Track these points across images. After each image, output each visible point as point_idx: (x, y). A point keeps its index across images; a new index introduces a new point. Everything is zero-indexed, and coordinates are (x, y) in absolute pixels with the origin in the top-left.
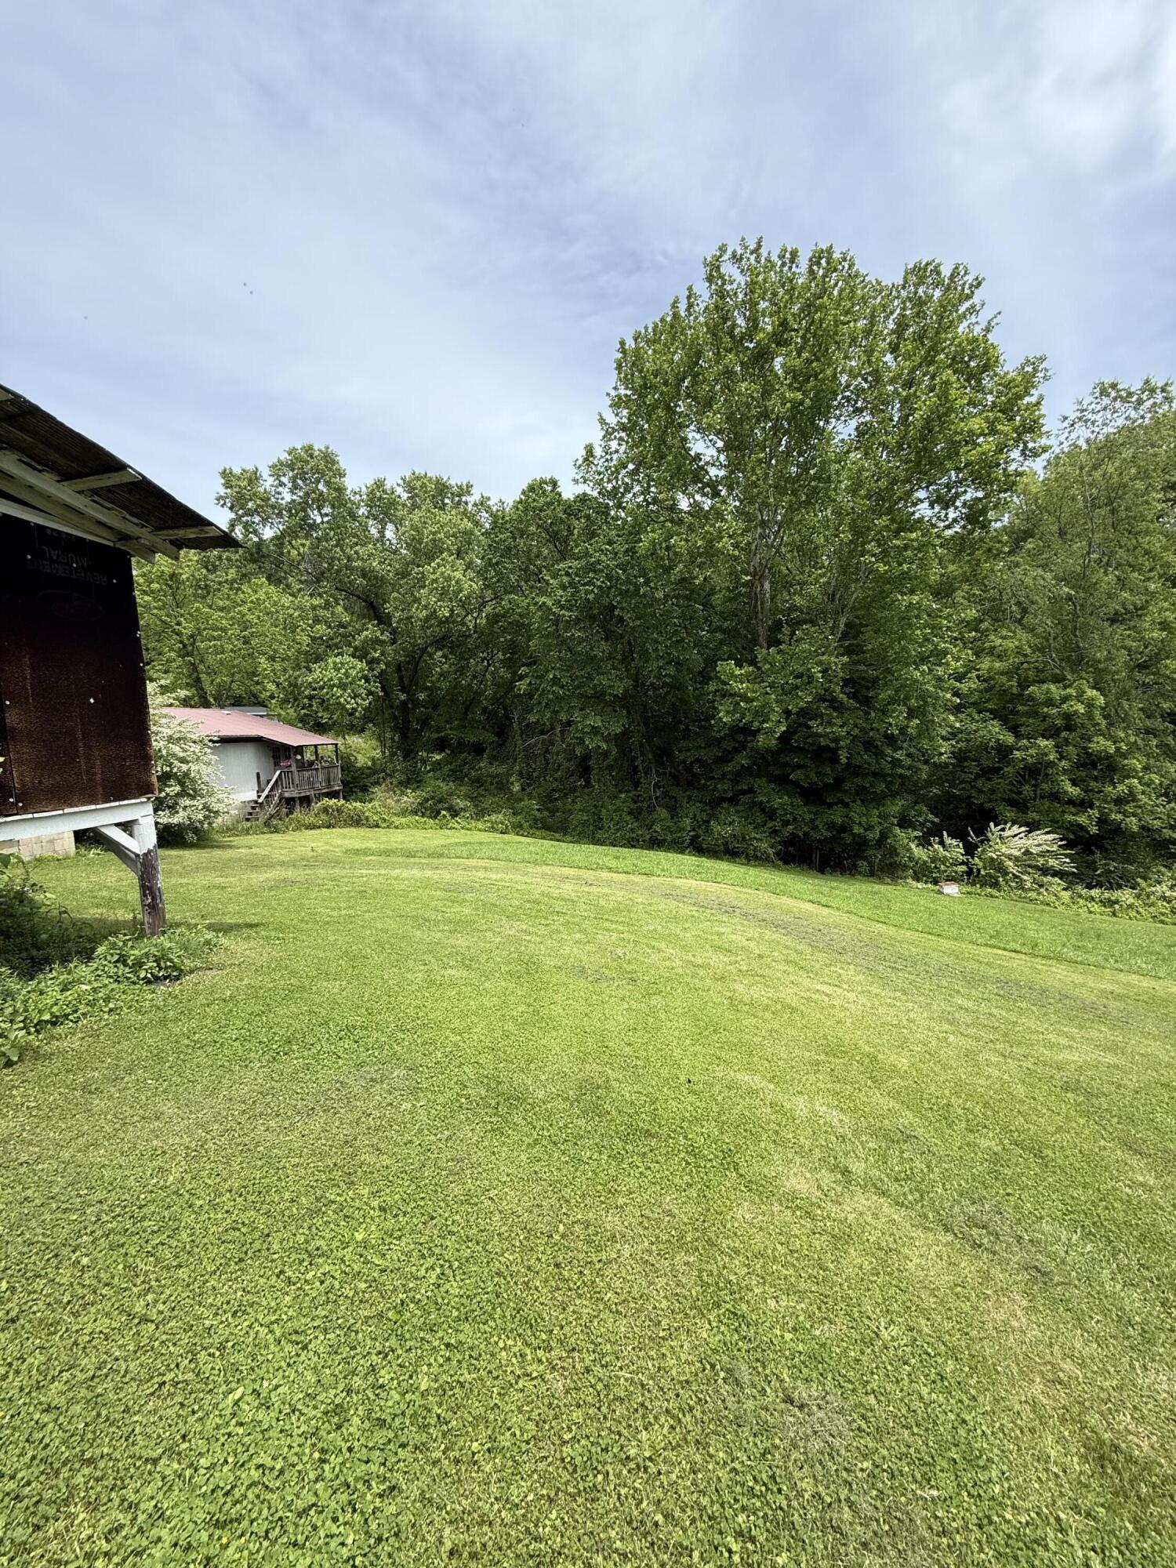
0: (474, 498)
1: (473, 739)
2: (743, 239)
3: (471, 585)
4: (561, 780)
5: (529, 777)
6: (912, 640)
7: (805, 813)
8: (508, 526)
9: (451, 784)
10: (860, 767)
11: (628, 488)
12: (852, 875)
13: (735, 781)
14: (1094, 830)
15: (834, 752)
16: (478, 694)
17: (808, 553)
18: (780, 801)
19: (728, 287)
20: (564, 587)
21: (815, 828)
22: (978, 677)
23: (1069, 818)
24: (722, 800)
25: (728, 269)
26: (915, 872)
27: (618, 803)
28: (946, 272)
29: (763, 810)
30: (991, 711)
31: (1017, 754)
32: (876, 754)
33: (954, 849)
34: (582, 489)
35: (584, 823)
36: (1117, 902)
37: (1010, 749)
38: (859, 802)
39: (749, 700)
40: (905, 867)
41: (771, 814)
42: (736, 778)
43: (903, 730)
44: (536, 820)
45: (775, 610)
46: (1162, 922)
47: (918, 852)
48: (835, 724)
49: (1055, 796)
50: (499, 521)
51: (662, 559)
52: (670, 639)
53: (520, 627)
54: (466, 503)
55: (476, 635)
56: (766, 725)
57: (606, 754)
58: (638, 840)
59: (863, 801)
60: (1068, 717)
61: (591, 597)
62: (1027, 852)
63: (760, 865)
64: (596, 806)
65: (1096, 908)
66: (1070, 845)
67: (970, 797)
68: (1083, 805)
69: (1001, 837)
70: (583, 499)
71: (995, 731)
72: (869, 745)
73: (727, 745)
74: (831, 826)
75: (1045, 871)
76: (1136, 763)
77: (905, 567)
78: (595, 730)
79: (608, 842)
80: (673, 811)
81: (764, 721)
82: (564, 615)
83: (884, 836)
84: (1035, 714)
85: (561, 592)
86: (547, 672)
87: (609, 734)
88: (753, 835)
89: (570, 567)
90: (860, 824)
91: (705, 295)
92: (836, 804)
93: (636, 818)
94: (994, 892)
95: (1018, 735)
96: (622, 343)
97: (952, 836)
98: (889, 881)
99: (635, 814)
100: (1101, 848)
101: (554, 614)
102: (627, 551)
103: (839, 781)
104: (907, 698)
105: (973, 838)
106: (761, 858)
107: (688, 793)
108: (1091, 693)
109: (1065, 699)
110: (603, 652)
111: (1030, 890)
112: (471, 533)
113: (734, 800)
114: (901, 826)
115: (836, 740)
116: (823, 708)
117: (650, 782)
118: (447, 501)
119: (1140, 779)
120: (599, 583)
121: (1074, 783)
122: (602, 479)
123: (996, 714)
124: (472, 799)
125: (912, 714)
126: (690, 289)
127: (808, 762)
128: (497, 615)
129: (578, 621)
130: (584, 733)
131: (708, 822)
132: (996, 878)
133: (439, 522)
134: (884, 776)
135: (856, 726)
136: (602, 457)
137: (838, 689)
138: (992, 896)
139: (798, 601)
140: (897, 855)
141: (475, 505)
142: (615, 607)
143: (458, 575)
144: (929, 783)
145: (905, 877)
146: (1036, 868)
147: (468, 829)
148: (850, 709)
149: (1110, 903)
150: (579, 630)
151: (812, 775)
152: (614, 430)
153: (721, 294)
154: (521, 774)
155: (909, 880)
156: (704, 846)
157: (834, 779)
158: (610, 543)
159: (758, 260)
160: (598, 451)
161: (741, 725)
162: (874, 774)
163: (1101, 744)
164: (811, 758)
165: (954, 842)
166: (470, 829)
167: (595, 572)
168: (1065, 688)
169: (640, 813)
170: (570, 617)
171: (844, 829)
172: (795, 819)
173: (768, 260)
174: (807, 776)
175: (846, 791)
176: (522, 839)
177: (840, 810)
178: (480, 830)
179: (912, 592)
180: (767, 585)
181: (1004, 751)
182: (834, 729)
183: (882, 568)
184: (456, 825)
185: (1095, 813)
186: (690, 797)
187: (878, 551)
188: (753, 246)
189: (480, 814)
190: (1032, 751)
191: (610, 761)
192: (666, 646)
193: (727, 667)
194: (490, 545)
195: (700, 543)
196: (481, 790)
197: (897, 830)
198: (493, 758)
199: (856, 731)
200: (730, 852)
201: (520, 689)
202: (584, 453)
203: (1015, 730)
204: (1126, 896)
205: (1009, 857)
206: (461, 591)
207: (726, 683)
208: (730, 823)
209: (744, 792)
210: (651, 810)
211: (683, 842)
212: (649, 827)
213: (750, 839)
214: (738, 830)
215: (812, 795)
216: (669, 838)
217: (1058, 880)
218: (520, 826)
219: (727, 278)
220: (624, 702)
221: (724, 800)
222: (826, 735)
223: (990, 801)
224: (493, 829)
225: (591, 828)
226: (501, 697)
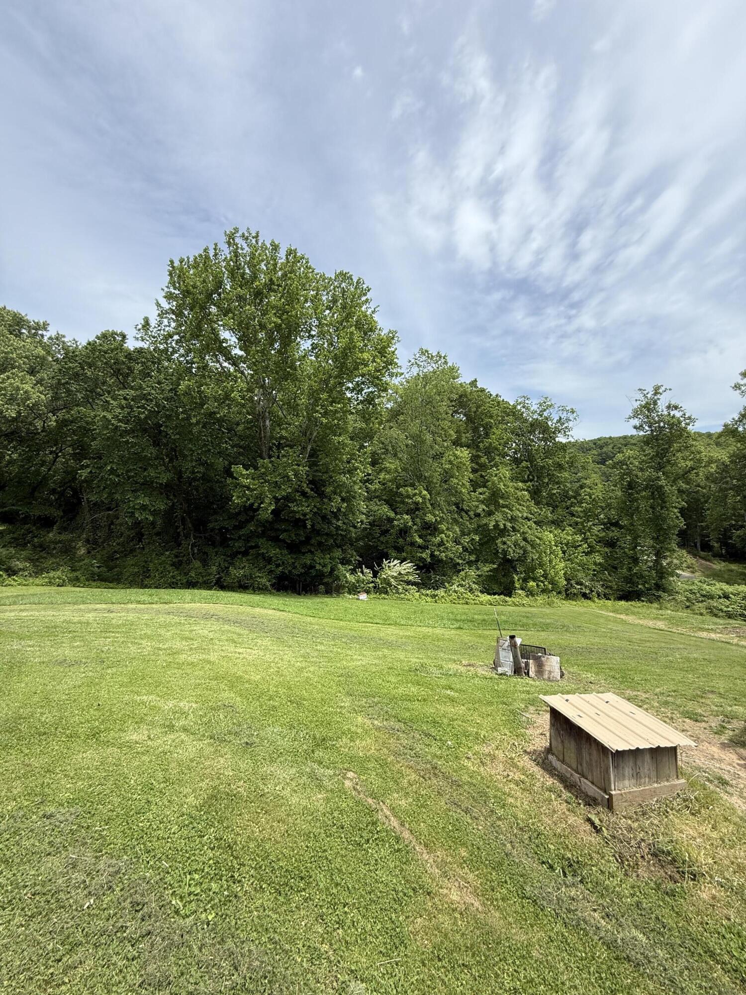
0: (51, 332)
1: (37, 513)
2: (248, 229)
3: (38, 396)
4: (122, 545)
5: (95, 542)
6: (341, 461)
7: (289, 559)
8: (77, 359)
9: (12, 549)
10: (320, 530)
11: (174, 351)
12: (316, 594)
13: (247, 540)
14: (429, 560)
15: (304, 521)
16: (45, 478)
17: (293, 407)
18: (274, 552)
19: (240, 251)
20: (122, 408)
21: (295, 568)
22: (379, 482)
23: (419, 555)
24: (238, 553)
25: (239, 241)
26: (349, 589)
27: (163, 558)
28: (355, 280)
29: (264, 558)
30: (385, 500)
31: (396, 523)
32: (328, 523)
33: (368, 573)
34: (140, 344)
35: (135, 574)
36: (437, 595)
37: (393, 519)
38: (319, 551)
39: (252, 490)
40: (344, 587)
41: (269, 561)
42: (248, 538)
43: (339, 510)
44: (93, 574)
45: (272, 437)
46: (454, 603)
47: (351, 578)
48: (303, 506)
49: (412, 544)
50: (70, 355)
51: (195, 398)
52: (201, 449)
53: (86, 431)
54: (42, 336)
55: (44, 434)
56: (262, 505)
57: (153, 524)
58: (177, 584)
59: (322, 551)
60: (417, 503)
61: (142, 416)
62: (400, 574)
63: (261, 593)
64: (146, 562)
65: (429, 599)
66: (419, 568)
67: (377, 546)
68: (423, 548)
69: (389, 567)
70: (140, 351)
71: (385, 510)
72: (324, 518)
73: (242, 518)
74: (304, 566)
75: (409, 583)
76: (443, 527)
77: (336, 421)
78: (144, 508)
79: (153, 586)
80: (205, 563)
81: (262, 503)
82: (121, 426)
83: (332, 570)
84: (403, 502)
85: (119, 410)
86: (106, 465)
87: (155, 510)
88: (257, 574)
89: (128, 394)
90: (320, 564)
91: (226, 252)
92: (307, 553)
93: (178, 569)
94: (386, 596)
95: (396, 513)
96: (172, 262)
97: (367, 567)
98: (335, 595)
99: (177, 565)
100: (433, 569)
101: (113, 425)
102: (171, 389)
103: (308, 539)
104: (341, 492)
105: (377, 568)
106: (262, 589)
107: (216, 550)
108: (425, 492)
109: (415, 495)
110: (151, 453)
111: (401, 593)
112: (44, 359)
113: (245, 553)
114: (342, 564)
115: (305, 515)
116: (298, 496)
117: (188, 544)
118: (24, 331)
119: (445, 534)
120: (149, 408)
121: (420, 537)
122: (156, 341)
123: (387, 502)
124: (31, 560)
125: (343, 500)
126: (216, 245)
127: (290, 528)
128: (66, 420)
129: (132, 431)
130: (135, 509)
131: (229, 568)
132: (386, 588)
133: (12, 345)
134: (332, 535)
135: (315, 506)
136: (155, 327)
137: (305, 485)
138: (385, 599)
139: (284, 433)
140: (340, 580)
141: (50, 338)
142: (161, 426)
143: (27, 387)
144: (358, 540)
145: (344, 593)
146: (405, 582)
147: (25, 585)
148: (312, 497)
149: (434, 596)
150: (133, 438)
151: (293, 535)
152: (167, 313)
153: (236, 255)
154: (88, 541)
155: (346, 595)
156: (225, 584)
157: (305, 537)
158: (159, 383)
159: (257, 242)
160: (153, 322)
161: (247, 505)
162: (327, 534)
163: (430, 518)
164: (292, 526)
165: (368, 571)
166: (27, 585)
167: (147, 400)
168: (415, 489)
169: (180, 565)
170: (126, 428)
171: (312, 567)
172: (283, 563)
173: (263, 244)
174: (290, 536)
175: (312, 545)
176: (78, 589)
177: (309, 556)
178: (37, 585)
179: (340, 435)
180: (268, 423)
181: (390, 520)
182: (303, 508)
183: (324, 421)
184: (12, 582)
185: (428, 551)
186: (217, 553)
187: (322, 411)
188: (254, 235)
189: (37, 573)
190: (402, 521)
191: (158, 528)
192: (198, 454)
193: (238, 469)
194: (60, 370)
195: (220, 392)
196: (43, 554)
197: (340, 566)
198: (64, 529)
199: (315, 510)
200: (242, 587)
201: (81, 476)
202: (143, 322)
203: (394, 510)
204: (441, 592)
205: (393, 577)
206: (29, 399)
207: (236, 479)
208: (243, 568)
209: (252, 547)
210: (189, 562)
211: (211, 582)
212: (186, 574)
213: (256, 577)
214: (248, 573)
215: (294, 548)
216: (200, 580)
217: (414, 587)
218: (77, 579)
219: (239, 246)
220: (167, 489)
221: (240, 553)
222: (298, 512)
223: (387, 548)
224: (50, 583)
225: (141, 577)
226: (70, 481)
